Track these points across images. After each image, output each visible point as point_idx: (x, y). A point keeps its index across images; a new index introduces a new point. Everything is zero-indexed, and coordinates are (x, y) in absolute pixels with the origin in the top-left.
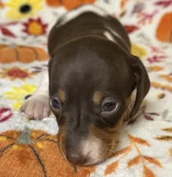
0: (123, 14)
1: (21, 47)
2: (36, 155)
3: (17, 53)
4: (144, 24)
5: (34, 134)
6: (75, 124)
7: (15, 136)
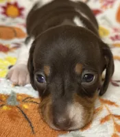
2: (23, 113)
4: (106, 8)
5: (20, 97)
6: (60, 92)
7: (4, 99)
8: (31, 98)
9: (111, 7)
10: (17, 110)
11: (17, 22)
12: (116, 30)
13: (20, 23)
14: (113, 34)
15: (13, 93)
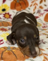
0: (34, 13)
1: (4, 22)
4: (41, 16)
5: (11, 48)
7: (6, 48)
8: (15, 48)
9: (42, 16)
10: (11, 52)
11: (9, 20)
12: (44, 24)
13: (10, 21)
14: (43, 26)
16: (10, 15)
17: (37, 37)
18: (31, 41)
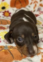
0: (34, 11)
1: (3, 20)
3: (2, 22)
4: (41, 14)
5: (9, 47)
7: (3, 47)
10: (8, 51)
15: (6, 46)
16: (10, 13)
17: (35, 36)
18: (29, 40)
